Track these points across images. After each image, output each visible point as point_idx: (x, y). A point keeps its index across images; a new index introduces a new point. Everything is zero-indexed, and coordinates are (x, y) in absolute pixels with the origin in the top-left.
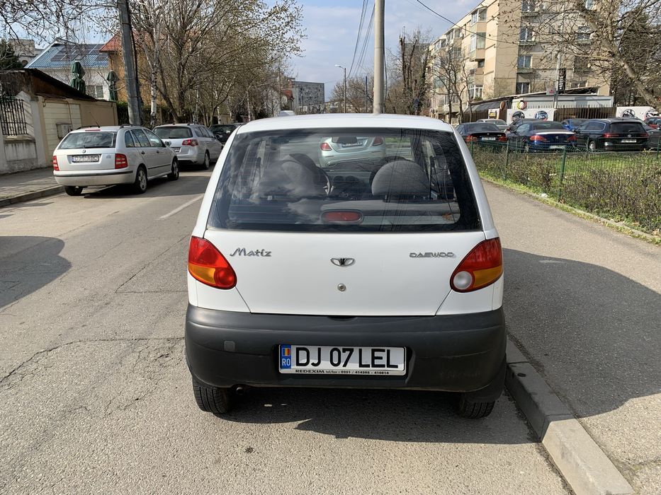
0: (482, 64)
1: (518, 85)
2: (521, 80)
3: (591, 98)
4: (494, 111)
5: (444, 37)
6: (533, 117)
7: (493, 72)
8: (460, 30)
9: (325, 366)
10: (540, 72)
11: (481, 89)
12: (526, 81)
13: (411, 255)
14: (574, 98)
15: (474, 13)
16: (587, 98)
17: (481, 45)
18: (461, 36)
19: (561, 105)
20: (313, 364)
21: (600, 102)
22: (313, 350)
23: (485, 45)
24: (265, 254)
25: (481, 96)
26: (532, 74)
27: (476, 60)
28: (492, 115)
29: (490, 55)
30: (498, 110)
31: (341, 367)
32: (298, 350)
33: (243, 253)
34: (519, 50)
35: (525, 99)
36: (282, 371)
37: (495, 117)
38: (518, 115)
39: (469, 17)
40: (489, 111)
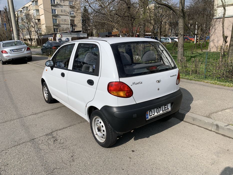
0: (39, 21)
1: (54, 29)
2: (55, 27)
3: (81, 34)
4: (51, 38)
5: (21, 9)
6: (65, 40)
7: (45, 24)
8: (27, 7)
9: (156, 114)
10: (61, 25)
11: (41, 30)
12: (57, 28)
13: (171, 76)
14: (76, 34)
15: (33, 2)
16: (80, 34)
17: (38, 14)
18: (29, 10)
19: (73, 36)
20: (153, 115)
21: (83, 35)
22: (153, 110)
23: (39, 14)
24: (141, 83)
25: (41, 32)
26: (58, 25)
27: (37, 19)
28: (50, 39)
29: (42, 18)
30: (52, 38)
31: (159, 113)
32: (150, 111)
33: (135, 84)
34: (52, 17)
35: (61, 34)
36: (147, 119)
37: (52, 40)
38: (60, 39)
39: (31, 3)
40: (49, 38)
